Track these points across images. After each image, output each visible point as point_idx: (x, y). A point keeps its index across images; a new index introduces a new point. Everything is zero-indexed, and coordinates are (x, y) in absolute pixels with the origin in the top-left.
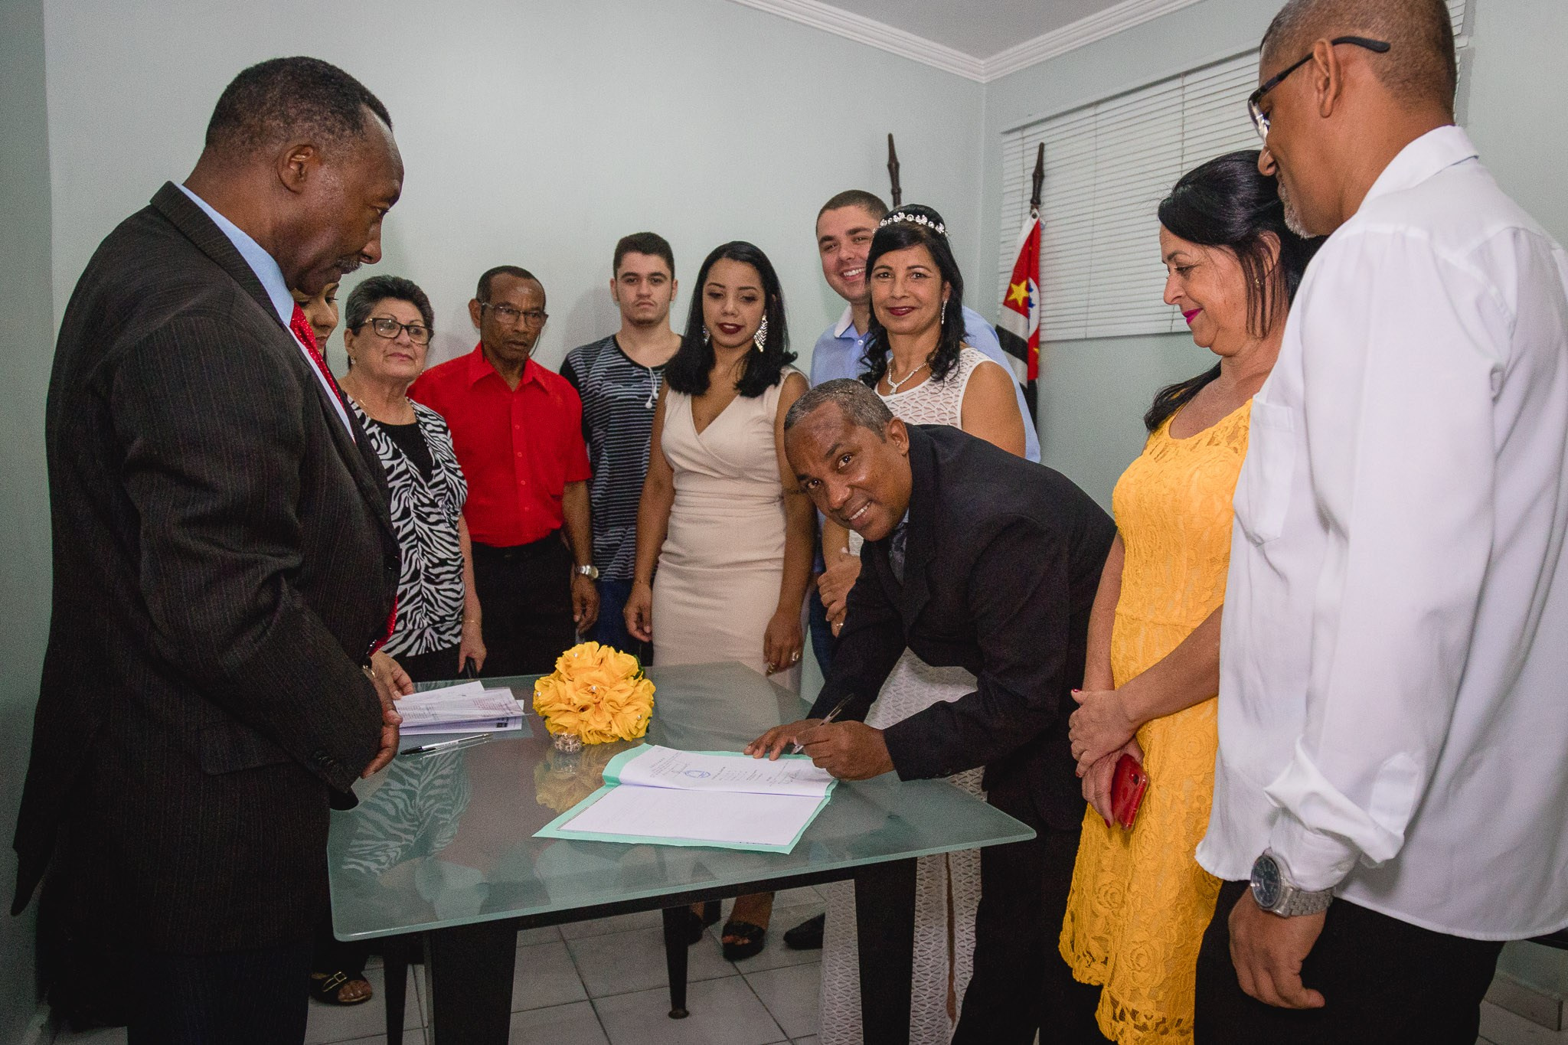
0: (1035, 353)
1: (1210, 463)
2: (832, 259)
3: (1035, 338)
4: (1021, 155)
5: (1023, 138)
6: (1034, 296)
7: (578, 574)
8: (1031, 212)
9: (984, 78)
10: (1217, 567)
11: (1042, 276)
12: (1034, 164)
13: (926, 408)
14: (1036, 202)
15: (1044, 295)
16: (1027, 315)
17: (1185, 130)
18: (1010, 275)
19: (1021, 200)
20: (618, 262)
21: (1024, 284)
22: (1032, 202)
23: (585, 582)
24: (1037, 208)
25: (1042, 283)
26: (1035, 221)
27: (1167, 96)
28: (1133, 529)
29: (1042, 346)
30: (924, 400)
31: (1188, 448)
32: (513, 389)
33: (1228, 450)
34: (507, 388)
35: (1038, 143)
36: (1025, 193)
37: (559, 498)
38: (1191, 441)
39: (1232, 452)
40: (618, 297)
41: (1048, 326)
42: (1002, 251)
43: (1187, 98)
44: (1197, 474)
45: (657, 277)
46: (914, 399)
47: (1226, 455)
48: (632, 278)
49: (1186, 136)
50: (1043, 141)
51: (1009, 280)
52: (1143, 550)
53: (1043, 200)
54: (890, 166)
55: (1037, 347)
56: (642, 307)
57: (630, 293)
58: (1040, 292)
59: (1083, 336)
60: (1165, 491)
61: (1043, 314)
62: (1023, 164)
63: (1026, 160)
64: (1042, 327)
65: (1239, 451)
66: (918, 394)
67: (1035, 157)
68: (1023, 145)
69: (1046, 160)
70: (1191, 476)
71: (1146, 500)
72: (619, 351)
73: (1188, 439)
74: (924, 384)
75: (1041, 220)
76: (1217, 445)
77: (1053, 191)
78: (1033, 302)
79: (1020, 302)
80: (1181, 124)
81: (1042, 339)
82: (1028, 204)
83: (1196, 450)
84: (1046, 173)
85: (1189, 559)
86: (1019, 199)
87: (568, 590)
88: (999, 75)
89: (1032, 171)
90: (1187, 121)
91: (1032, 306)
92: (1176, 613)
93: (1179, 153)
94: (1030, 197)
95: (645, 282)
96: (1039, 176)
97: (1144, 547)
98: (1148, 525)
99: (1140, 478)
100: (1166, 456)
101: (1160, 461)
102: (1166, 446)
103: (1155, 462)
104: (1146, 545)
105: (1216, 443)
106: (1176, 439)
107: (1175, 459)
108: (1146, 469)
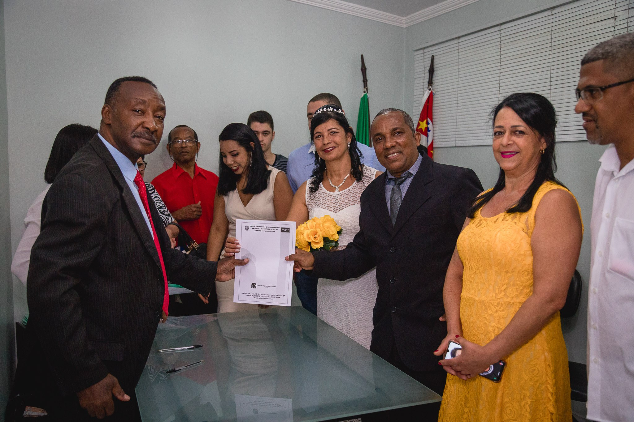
0: (431, 153)
1: (504, 229)
3: (431, 146)
4: (423, 60)
5: (424, 53)
6: (430, 126)
8: (428, 88)
9: (405, 25)
10: (509, 275)
11: (434, 117)
12: (429, 65)
14: (430, 83)
15: (435, 126)
16: (427, 136)
17: (501, 50)
18: (419, 116)
19: (423, 82)
21: (425, 121)
22: (428, 83)
24: (431, 86)
25: (434, 120)
26: (430, 92)
27: (493, 34)
28: (468, 258)
29: (435, 150)
31: (492, 222)
32: (192, 179)
33: (512, 223)
35: (431, 56)
36: (425, 78)
38: (495, 218)
39: (514, 224)
41: (437, 140)
42: (414, 105)
43: (502, 35)
44: (499, 234)
45: (266, 133)
47: (511, 226)
49: (502, 53)
50: (433, 55)
51: (418, 119)
52: (473, 267)
53: (433, 82)
54: (362, 69)
55: (432, 150)
58: (433, 125)
59: (455, 146)
60: (484, 241)
61: (435, 135)
62: (424, 65)
63: (425, 63)
64: (434, 141)
65: (517, 223)
67: (430, 62)
68: (424, 56)
69: (435, 64)
70: (496, 235)
71: (474, 245)
73: (492, 217)
74: (354, 184)
75: (433, 91)
76: (507, 221)
77: (438, 78)
78: (430, 129)
79: (424, 130)
80: (500, 47)
81: (434, 146)
82: (427, 83)
83: (497, 222)
84: (435, 69)
85: (496, 271)
86: (423, 81)
88: (412, 24)
89: (428, 68)
90: (503, 46)
91: (429, 131)
92: (491, 295)
93: (499, 61)
94: (427, 80)
95: (261, 135)
96: (432, 71)
97: (474, 266)
98: (476, 256)
99: (470, 235)
100: (482, 225)
101: (478, 227)
102: (480, 221)
103: (476, 228)
104: (475, 265)
105: (506, 220)
106: (485, 218)
107: (486, 226)
108: (472, 231)
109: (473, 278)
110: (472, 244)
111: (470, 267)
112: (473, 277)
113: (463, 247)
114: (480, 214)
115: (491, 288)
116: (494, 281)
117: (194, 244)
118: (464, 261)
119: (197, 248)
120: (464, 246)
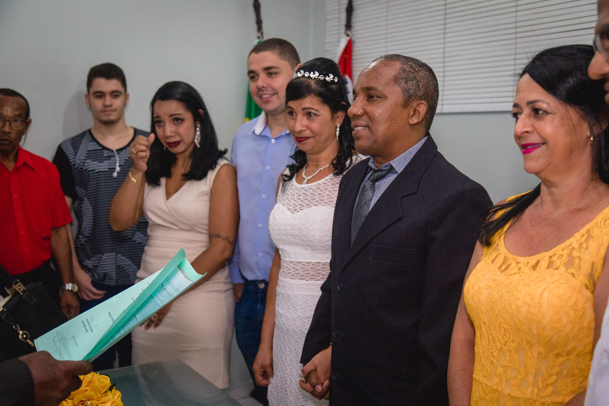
2: (253, 86)
7: (64, 290)
8: (345, 33)
12: (347, 2)
13: (328, 195)
14: (349, 26)
20: (90, 84)
22: (346, 26)
23: (69, 296)
24: (349, 30)
26: (348, 38)
30: (327, 189)
31: (529, 266)
32: (10, 170)
33: (567, 274)
34: (6, 169)
37: (48, 239)
38: (533, 260)
39: (570, 276)
40: (91, 106)
44: (546, 294)
45: (116, 93)
46: (320, 188)
47: (566, 279)
48: (101, 95)
52: (496, 339)
56: (106, 113)
57: (99, 104)
60: (518, 303)
62: (339, 2)
65: (576, 276)
66: (322, 185)
69: (354, 0)
70: (542, 295)
72: (94, 140)
73: (527, 258)
74: (328, 178)
75: (352, 38)
76: (557, 269)
83: (538, 268)
85: (539, 353)
87: (58, 300)
92: (529, 390)
95: (108, 97)
96: (350, 10)
97: (498, 337)
98: (501, 323)
99: (490, 284)
100: (510, 269)
101: (504, 272)
102: (505, 260)
103: (500, 273)
104: (499, 335)
105: (555, 267)
106: (515, 256)
107: (519, 273)
108: (493, 278)
109: (496, 357)
110: (495, 301)
111: (490, 336)
112: (495, 354)
113: (477, 302)
114: (503, 246)
115: (530, 378)
116: (536, 369)
117: (17, 286)
118: (476, 324)
119: (22, 292)
120: (479, 300)
